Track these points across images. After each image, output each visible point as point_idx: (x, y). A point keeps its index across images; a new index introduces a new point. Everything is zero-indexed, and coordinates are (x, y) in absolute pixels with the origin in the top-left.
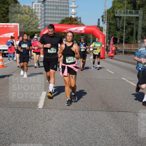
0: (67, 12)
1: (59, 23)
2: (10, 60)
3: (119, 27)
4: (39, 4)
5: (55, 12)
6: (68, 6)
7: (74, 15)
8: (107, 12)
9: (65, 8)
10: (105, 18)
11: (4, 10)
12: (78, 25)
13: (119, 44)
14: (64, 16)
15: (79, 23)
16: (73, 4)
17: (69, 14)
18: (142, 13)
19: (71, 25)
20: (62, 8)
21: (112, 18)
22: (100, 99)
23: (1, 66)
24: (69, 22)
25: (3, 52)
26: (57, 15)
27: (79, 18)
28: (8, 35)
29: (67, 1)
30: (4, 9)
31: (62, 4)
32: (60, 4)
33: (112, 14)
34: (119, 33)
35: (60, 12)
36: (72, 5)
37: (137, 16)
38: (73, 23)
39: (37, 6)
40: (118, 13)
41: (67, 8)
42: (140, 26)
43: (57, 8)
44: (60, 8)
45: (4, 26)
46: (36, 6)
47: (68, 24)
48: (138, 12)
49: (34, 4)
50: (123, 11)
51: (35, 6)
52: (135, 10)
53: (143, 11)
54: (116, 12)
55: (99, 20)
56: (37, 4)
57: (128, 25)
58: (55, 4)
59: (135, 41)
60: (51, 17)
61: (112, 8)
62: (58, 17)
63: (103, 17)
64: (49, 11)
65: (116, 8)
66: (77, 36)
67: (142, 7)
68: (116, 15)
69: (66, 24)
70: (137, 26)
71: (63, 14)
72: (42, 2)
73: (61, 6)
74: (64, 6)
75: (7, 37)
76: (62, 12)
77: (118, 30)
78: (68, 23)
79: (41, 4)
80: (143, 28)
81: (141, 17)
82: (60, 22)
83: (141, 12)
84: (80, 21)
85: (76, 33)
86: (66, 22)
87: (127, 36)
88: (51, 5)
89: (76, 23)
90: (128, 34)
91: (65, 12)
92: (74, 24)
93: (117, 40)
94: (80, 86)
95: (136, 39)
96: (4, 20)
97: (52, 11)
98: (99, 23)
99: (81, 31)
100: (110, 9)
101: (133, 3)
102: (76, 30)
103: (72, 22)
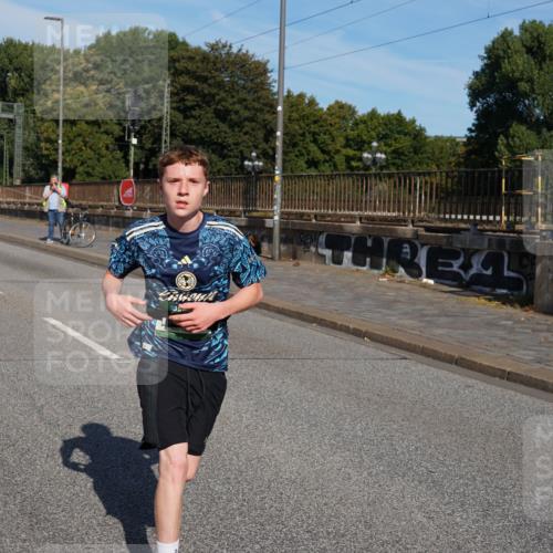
18: (22, 110)
37: (11, 116)
42: (19, 141)
48: (12, 107)
52: (4, 101)
53: (26, 106)
59: (9, 181)
67: (23, 95)
70: (12, 142)
80: (26, 149)
81: (20, 121)
83: (19, 107)
95: (11, 175)
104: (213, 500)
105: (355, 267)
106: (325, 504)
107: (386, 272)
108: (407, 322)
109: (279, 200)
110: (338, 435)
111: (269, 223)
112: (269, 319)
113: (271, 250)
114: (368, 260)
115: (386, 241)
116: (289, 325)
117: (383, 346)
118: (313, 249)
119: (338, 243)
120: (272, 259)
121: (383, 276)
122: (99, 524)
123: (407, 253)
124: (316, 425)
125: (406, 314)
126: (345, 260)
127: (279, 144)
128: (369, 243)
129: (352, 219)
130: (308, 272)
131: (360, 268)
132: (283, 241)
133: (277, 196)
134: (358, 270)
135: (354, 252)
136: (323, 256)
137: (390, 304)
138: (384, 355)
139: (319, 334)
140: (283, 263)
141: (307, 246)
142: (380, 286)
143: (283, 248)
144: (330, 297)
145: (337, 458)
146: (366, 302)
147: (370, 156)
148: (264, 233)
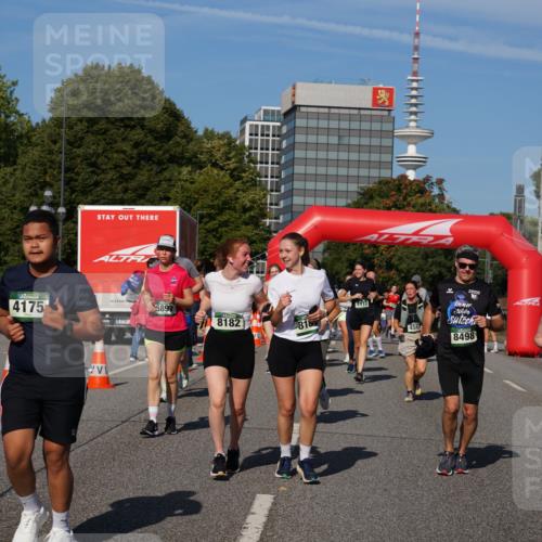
0: (386, 158)
1: (350, 201)
2: (136, 358)
4: (271, 124)
5: (333, 155)
6: (391, 135)
7: (415, 168)
9: (375, 142)
11: (124, 152)
12: (431, 211)
14: (374, 173)
15: (437, 200)
16: (413, 124)
17: (395, 164)
19: (401, 212)
20: (365, 141)
22: (501, 533)
23: (98, 381)
24: (394, 199)
25: (113, 322)
26: (343, 171)
27: (434, 180)
28: (133, 254)
29: (386, 113)
30: (126, 147)
31: (366, 126)
32: (355, 125)
35: (354, 156)
36: (407, 127)
38: (409, 204)
39: (262, 135)
41: (386, 142)
43: (345, 141)
44: (354, 141)
45: (121, 217)
46: (257, 135)
47: (389, 209)
49: (248, 124)
51: (251, 135)
56: (260, 123)
58: (334, 124)
60: (316, 177)
62: (348, 179)
63: (536, 176)
64: (311, 154)
66: (426, 256)
69: (378, 208)
71: (369, 164)
72: (282, 117)
73: (360, 133)
74: (371, 133)
75: (129, 261)
76: (364, 157)
78: (389, 202)
79: (278, 124)
82: (355, 198)
84: (441, 196)
86: (378, 199)
88: (318, 131)
89: (422, 205)
91: (375, 157)
92: (413, 207)
94: (421, 474)
96: (126, 190)
97: (322, 155)
98: (519, 205)
99: (438, 237)
102: (417, 233)
103: (405, 199)
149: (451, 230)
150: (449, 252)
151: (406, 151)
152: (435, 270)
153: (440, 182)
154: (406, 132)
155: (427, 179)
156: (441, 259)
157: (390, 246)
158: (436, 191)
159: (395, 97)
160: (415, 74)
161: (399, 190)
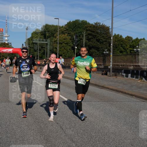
0: (2, 39)
3: (36, 49)
6: (3, 36)
7: (7, 41)
8: (28, 40)
10: (27, 43)
13: (36, 60)
17: (4, 40)
21: (31, 44)
29: (2, 32)
33: (31, 41)
34: (36, 53)
37: (47, 43)
38: (6, 47)
40: (35, 41)
41: (2, 37)
42: (48, 49)
48: (47, 40)
50: (38, 39)
52: (45, 39)
54: (33, 40)
55: (23, 45)
57: (42, 48)
61: (31, 37)
63: (25, 43)
65: (34, 37)
66: (9, 55)
67: (50, 37)
68: (34, 42)
69: (1, 47)
70: (47, 49)
77: (36, 51)
78: (3, 46)
80: (50, 50)
81: (49, 44)
83: (49, 40)
84: (11, 45)
85: (7, 53)
87: (41, 55)
89: (8, 47)
90: (42, 54)
93: (35, 57)
95: (47, 57)
99: (10, 52)
100: (30, 38)
101: (44, 35)
102: (7, 51)
104: (92, 137)
105: (132, 78)
106: (121, 139)
107: (140, 79)
108: (145, 92)
109: (112, 61)
110: (125, 121)
111: (109, 67)
112: (109, 91)
113: (110, 74)
114: (135, 76)
115: (140, 71)
116: (114, 93)
117: (138, 98)
118: (121, 74)
119: (127, 72)
120: (110, 76)
121: (139, 80)
122: (63, 143)
123: (145, 74)
124: (119, 119)
125: (145, 90)
126: (129, 76)
127: (112, 47)
128: (135, 72)
129: (131, 66)
130: (119, 80)
131: (133, 78)
132: (113, 72)
133: (111, 60)
134: (132, 79)
135: (131, 74)
136: (123, 75)
137: (140, 88)
138: (138, 100)
139: (122, 95)
140: (113, 77)
141: (119, 73)
142: (138, 83)
143: (113, 73)
144: (125, 86)
145: (125, 127)
146: (134, 87)
147: (136, 50)
148: (108, 70)
149: (12, 50)
150: (12, 54)
151: (5, 38)
152: (10, 57)
153: (11, 43)
154: (5, 35)
155: (9, 43)
156: (11, 55)
157: (3, 53)
158: (10, 45)
159: (3, 30)
160: (6, 27)
161: (4, 44)
